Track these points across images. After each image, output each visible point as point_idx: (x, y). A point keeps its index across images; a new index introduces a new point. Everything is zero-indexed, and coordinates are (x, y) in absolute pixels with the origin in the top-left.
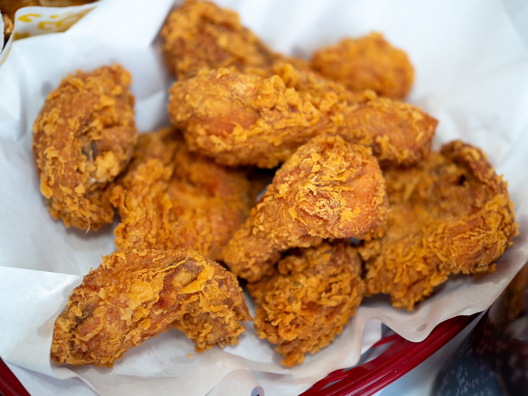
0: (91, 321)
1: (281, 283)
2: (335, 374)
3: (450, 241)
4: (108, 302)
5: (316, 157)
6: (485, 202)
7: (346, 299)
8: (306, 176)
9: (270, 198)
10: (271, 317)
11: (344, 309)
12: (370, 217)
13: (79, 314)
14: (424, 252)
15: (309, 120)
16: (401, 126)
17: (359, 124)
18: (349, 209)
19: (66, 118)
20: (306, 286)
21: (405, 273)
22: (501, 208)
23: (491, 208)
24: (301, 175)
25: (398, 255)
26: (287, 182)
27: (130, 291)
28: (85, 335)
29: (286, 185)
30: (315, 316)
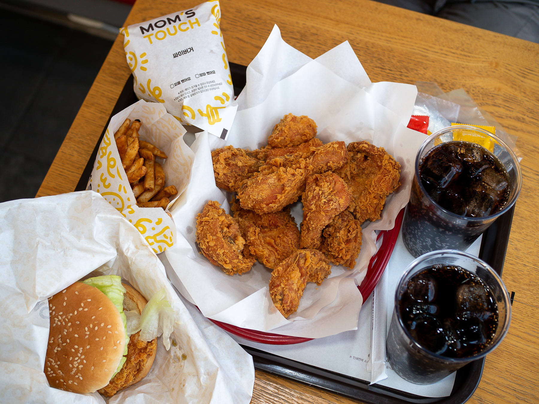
0: (286, 297)
1: (330, 241)
2: (372, 259)
3: (379, 185)
4: (287, 287)
5: (317, 188)
6: (381, 162)
7: (357, 231)
8: (319, 198)
9: (309, 213)
10: (337, 255)
11: (359, 235)
12: (348, 196)
13: (280, 298)
14: (373, 195)
15: (301, 175)
16: (333, 154)
17: (318, 164)
18: (341, 199)
19: (215, 235)
20: (340, 236)
21: (370, 207)
22: (388, 160)
23: (385, 163)
24: (317, 198)
25: (364, 202)
26: (313, 204)
27: (291, 278)
28: (287, 303)
29: (313, 205)
30: (351, 244)
